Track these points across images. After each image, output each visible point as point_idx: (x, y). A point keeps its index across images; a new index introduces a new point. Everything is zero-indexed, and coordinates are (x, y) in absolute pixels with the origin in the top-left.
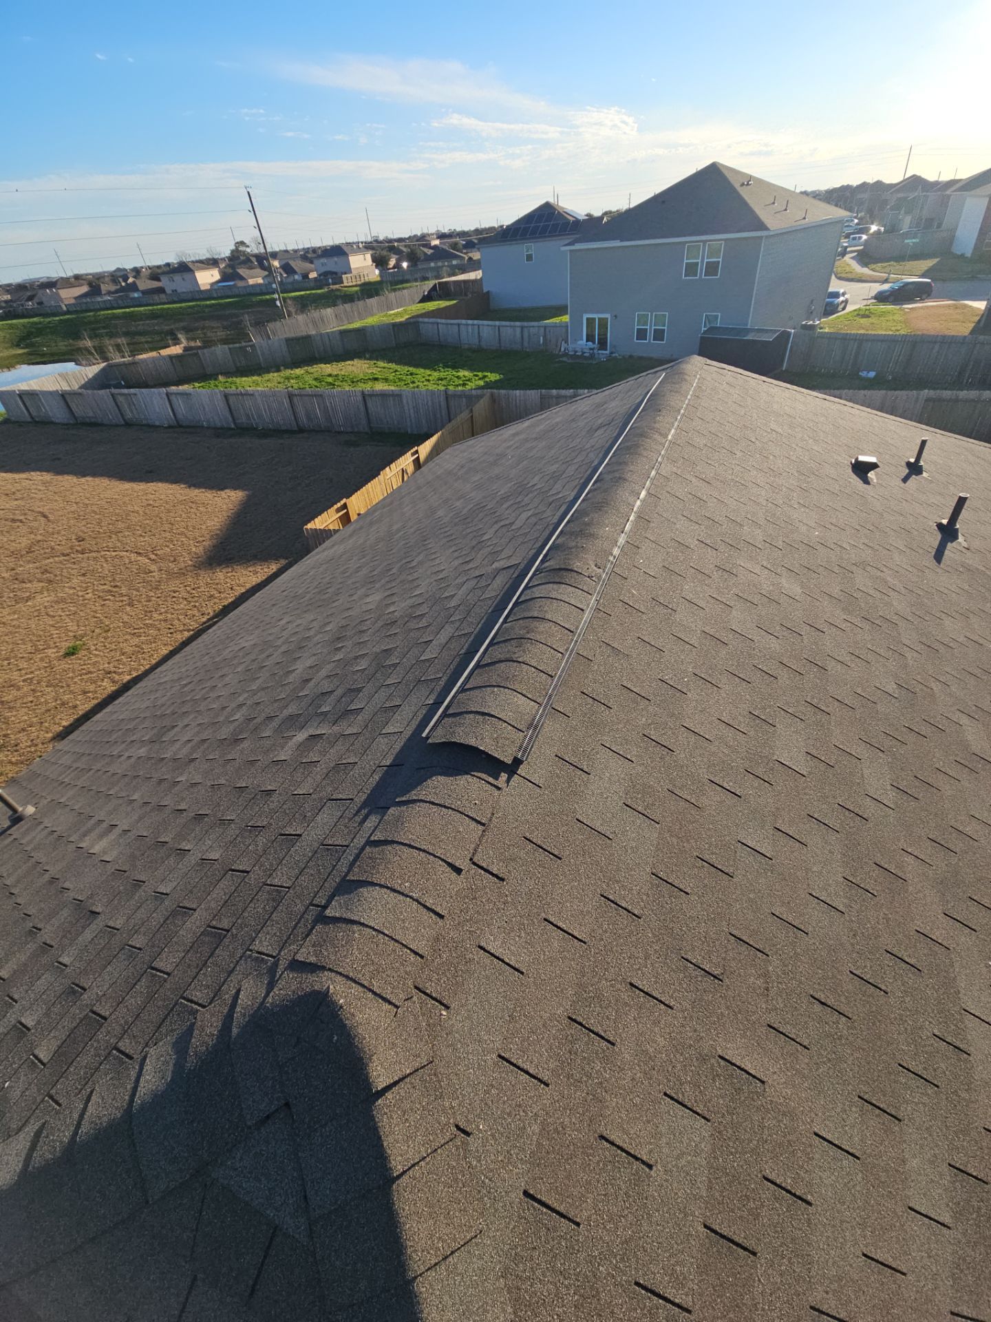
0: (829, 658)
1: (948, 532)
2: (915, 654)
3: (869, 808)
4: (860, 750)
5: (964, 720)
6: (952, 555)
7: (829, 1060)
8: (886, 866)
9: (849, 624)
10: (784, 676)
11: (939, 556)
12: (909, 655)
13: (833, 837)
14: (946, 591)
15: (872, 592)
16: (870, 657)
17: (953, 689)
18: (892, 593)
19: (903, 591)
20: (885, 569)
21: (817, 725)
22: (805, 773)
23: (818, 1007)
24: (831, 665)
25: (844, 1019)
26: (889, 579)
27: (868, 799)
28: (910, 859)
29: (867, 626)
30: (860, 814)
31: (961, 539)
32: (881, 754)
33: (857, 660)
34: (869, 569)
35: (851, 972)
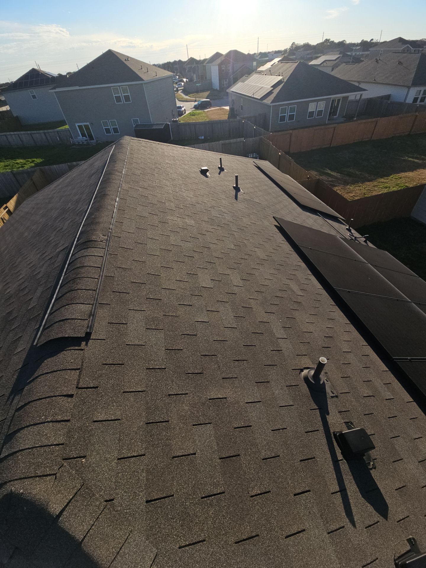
0: (209, 244)
1: (237, 189)
2: (237, 233)
3: (236, 290)
4: (228, 272)
5: (256, 249)
6: (240, 196)
7: (244, 377)
8: (245, 306)
9: (214, 229)
10: (196, 255)
11: (236, 198)
12: (235, 234)
13: (227, 305)
14: (241, 209)
15: (218, 216)
16: (223, 239)
17: (251, 240)
18: (225, 214)
19: (228, 213)
20: (220, 207)
21: (212, 269)
22: (212, 287)
23: (237, 363)
24: (211, 246)
25: (245, 361)
26: (223, 210)
27: (235, 287)
28: (252, 301)
29: (219, 228)
30: (234, 293)
31: (241, 191)
32: (235, 270)
33: (219, 241)
34: (215, 208)
35: (244, 345)
